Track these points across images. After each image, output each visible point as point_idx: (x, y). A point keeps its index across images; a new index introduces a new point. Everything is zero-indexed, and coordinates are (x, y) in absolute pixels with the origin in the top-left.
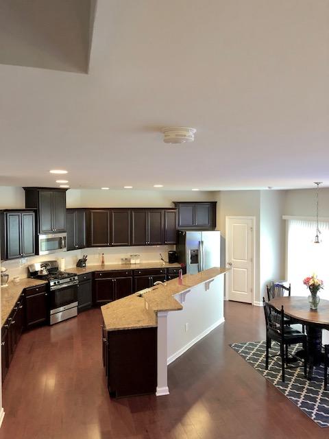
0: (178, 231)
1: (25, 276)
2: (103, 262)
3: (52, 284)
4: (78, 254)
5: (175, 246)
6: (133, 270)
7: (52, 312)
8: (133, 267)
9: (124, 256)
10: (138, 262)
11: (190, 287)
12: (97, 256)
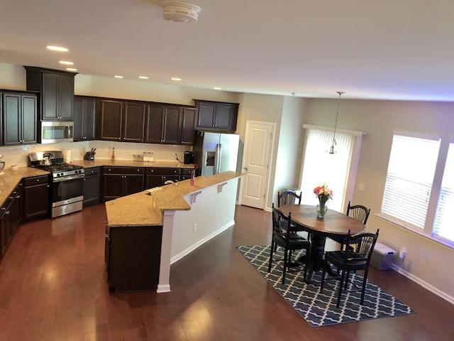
0: (197, 131)
1: (25, 165)
2: (113, 157)
3: (55, 175)
4: (86, 146)
5: (192, 147)
6: (145, 168)
7: (54, 205)
8: (145, 165)
9: (136, 152)
10: (151, 159)
11: (201, 188)
12: (107, 150)
